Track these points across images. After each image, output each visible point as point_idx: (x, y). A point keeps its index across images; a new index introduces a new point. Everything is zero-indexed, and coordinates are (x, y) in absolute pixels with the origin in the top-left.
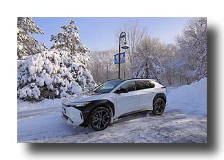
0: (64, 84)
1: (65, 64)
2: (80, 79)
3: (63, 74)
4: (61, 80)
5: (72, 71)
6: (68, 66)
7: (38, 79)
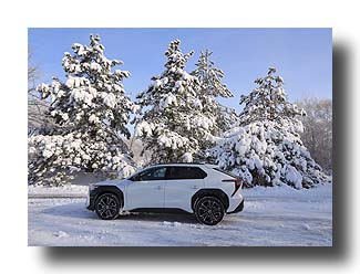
0: (275, 168)
1: (273, 140)
2: (297, 162)
3: (273, 154)
4: (271, 163)
5: (284, 150)
6: (277, 142)
7: (248, 161)
